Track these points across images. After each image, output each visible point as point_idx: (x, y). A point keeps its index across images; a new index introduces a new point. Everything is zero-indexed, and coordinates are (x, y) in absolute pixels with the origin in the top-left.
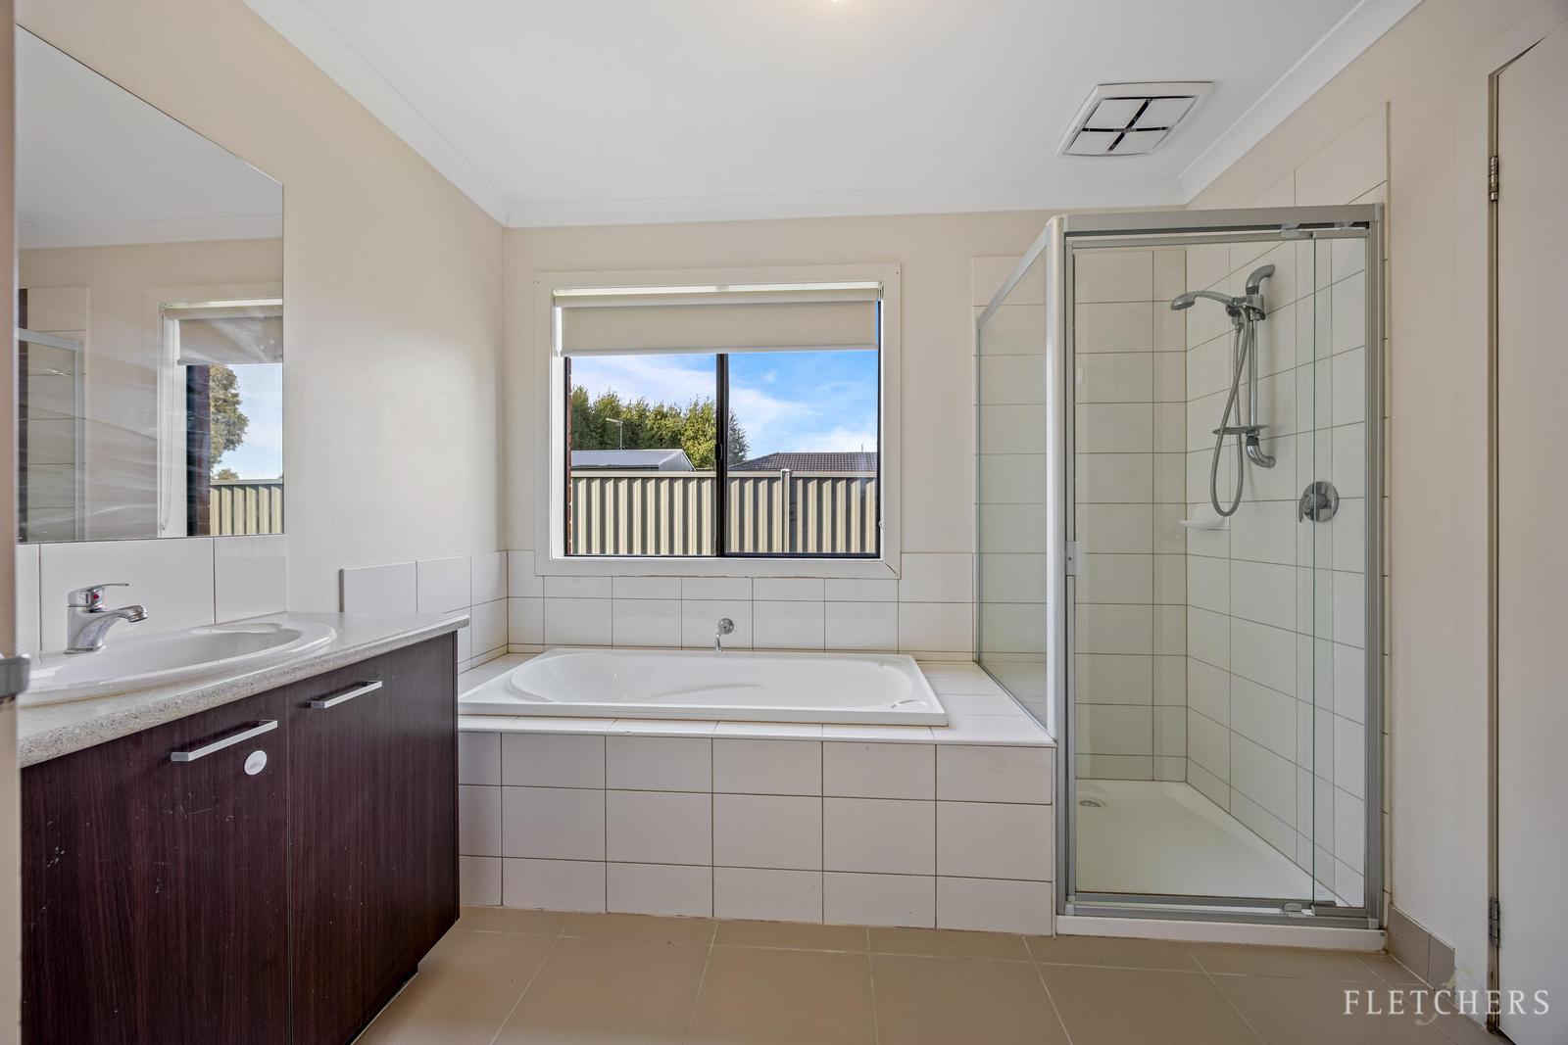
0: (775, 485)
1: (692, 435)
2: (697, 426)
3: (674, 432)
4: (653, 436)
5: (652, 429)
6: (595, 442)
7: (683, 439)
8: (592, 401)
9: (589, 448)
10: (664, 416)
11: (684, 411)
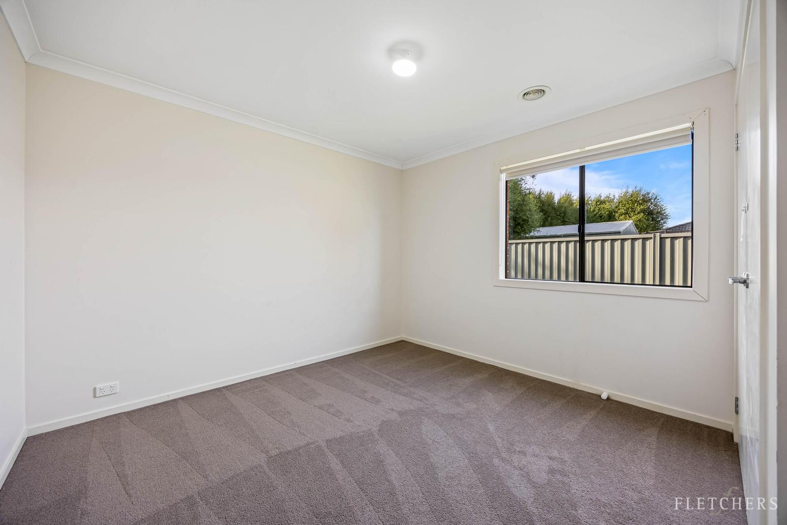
0: (648, 243)
1: (624, 212)
2: (627, 206)
3: (610, 211)
4: (595, 215)
5: (594, 211)
6: (559, 221)
7: (617, 215)
8: (556, 200)
9: (556, 225)
10: (603, 202)
11: (617, 196)
